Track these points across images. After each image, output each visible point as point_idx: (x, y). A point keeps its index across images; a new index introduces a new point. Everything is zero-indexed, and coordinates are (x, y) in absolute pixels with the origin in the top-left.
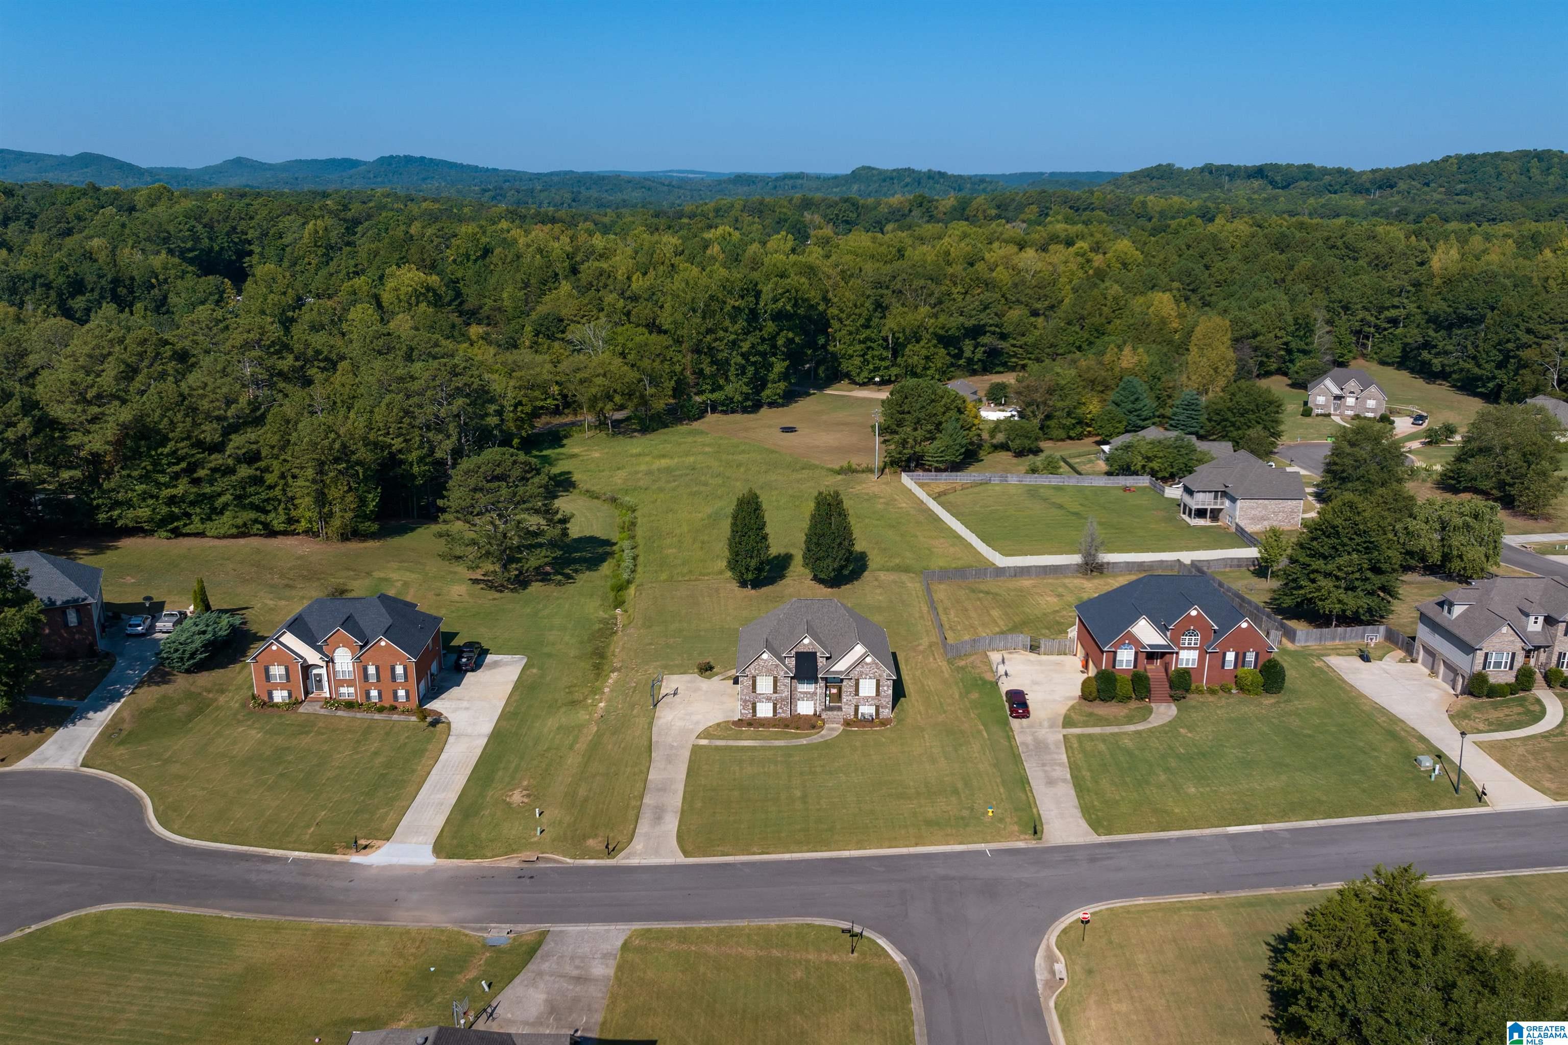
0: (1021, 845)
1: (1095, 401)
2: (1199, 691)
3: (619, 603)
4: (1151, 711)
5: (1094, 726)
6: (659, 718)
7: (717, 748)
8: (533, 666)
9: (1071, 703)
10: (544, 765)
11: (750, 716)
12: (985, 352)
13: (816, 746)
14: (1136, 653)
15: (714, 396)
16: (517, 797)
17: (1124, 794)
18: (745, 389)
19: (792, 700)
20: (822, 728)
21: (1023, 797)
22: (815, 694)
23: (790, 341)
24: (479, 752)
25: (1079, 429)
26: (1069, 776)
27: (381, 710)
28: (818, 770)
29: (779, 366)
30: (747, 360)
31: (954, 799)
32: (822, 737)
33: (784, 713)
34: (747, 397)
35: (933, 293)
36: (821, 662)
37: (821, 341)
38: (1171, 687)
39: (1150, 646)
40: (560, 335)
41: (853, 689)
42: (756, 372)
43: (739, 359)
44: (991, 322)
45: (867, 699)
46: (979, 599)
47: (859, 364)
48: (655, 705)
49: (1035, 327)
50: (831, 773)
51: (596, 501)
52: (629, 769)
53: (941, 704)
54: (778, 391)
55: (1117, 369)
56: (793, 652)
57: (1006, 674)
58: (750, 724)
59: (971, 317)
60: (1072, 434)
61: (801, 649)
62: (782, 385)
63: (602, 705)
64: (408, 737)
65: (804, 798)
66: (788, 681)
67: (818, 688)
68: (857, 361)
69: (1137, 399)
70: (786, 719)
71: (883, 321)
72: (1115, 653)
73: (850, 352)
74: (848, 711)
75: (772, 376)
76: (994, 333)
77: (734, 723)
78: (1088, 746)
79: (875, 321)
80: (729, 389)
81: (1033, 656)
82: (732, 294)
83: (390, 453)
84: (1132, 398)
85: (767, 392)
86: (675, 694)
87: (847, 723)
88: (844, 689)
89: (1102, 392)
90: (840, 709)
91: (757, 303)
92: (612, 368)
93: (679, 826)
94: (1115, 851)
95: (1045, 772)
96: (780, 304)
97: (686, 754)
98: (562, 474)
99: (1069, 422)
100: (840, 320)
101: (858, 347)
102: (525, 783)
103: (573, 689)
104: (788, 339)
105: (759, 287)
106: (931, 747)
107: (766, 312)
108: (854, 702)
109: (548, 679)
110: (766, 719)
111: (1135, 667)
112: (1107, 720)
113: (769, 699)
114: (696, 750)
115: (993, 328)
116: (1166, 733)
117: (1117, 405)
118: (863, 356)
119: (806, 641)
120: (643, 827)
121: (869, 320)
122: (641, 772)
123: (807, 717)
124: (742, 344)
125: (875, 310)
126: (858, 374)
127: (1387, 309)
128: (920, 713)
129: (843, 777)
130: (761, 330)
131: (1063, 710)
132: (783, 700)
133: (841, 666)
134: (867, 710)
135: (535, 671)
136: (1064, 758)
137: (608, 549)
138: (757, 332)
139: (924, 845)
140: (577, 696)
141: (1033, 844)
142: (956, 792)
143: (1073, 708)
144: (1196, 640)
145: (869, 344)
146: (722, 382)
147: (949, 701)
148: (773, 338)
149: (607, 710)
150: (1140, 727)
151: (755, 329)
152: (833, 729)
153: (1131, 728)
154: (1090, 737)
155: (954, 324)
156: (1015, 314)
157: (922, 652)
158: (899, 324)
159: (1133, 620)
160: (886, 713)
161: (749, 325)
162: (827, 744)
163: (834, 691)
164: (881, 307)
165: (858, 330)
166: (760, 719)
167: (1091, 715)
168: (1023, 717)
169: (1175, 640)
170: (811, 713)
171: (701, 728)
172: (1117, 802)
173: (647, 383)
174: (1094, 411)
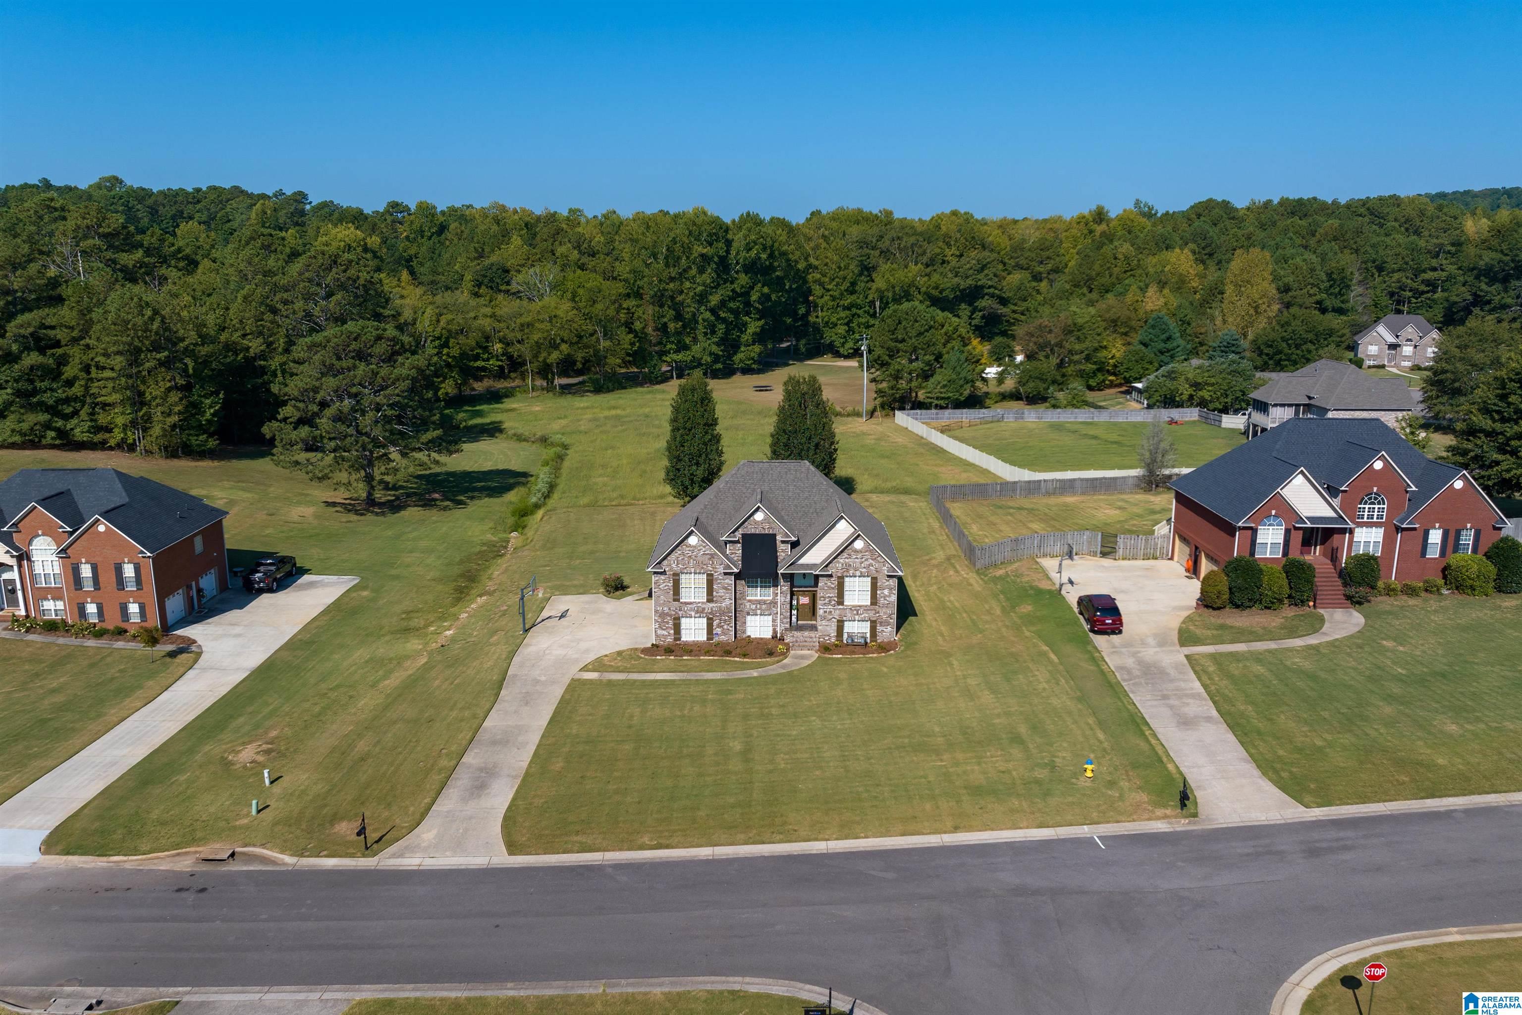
0: (1160, 826)
1: (1119, 344)
2: (1390, 591)
3: (518, 527)
4: (1322, 620)
5: (1232, 642)
6: (528, 645)
7: (610, 683)
8: (365, 588)
9: (1186, 614)
10: (317, 709)
11: (670, 639)
12: (983, 317)
13: (775, 680)
14: (1288, 532)
15: (679, 357)
16: (248, 754)
17: (1329, 737)
18: (714, 349)
19: (737, 614)
20: (784, 655)
21: (1143, 745)
22: (774, 603)
23: (766, 298)
24: (224, 690)
25: (1100, 377)
26: (1214, 713)
27: (99, 634)
28: (774, 711)
29: (754, 326)
30: (718, 317)
31: (1016, 752)
32: (783, 667)
33: (724, 636)
34: (716, 358)
35: (924, 253)
36: (783, 551)
37: (802, 311)
38: (1345, 585)
39: (1312, 519)
40: (503, 288)
41: (833, 594)
42: (727, 332)
43: (708, 315)
44: (990, 283)
45: (856, 609)
46: (1011, 514)
47: (843, 332)
48: (527, 631)
49: (1038, 292)
50: (795, 715)
51: (525, 443)
52: (454, 714)
53: (972, 620)
54: (752, 354)
55: (1141, 312)
56: (738, 535)
57: (1071, 582)
58: (669, 651)
59: (967, 277)
60: (1092, 383)
61: (750, 529)
62: (757, 348)
63: (448, 633)
64: (121, 671)
65: (746, 754)
66: (730, 581)
67: (779, 594)
68: (842, 330)
69: (1169, 338)
70: (728, 644)
71: (869, 285)
72: (1254, 531)
73: (834, 319)
74: (826, 629)
75: (745, 338)
76: (992, 296)
77: (645, 651)
78: (1235, 669)
79: (860, 286)
80: (696, 350)
81: (1107, 562)
82: (699, 240)
83: (245, 358)
84: (1164, 337)
85: (739, 356)
86: (562, 617)
87: (825, 648)
88: (820, 593)
89: (1126, 334)
90: (814, 628)
91: (728, 252)
92: (560, 313)
93: (514, 799)
94: (1350, 833)
95: (1171, 707)
96: (753, 253)
97: (557, 692)
98: (491, 423)
99: (1090, 367)
100: (821, 284)
101: (843, 314)
102: (274, 733)
103: (412, 615)
104: (763, 294)
105: (730, 236)
106: (965, 677)
107: (738, 263)
108: (836, 614)
109: (381, 602)
110: (696, 644)
111: (1285, 553)
112: (1251, 633)
113: (700, 612)
114: (575, 686)
115: (992, 290)
116: (1360, 647)
117: (1145, 345)
118: (847, 324)
119: (759, 516)
120: (447, 803)
121: (853, 284)
122: (474, 716)
123: (760, 642)
124: (711, 298)
125: (861, 274)
126: (843, 344)
127: (1424, 271)
128: (942, 635)
129: (816, 722)
130: (732, 283)
131: (1175, 623)
132: (722, 613)
133: (815, 556)
134: (857, 628)
135: (365, 593)
136: (1197, 686)
137: (523, 479)
138: (728, 284)
139: (970, 829)
140: (414, 623)
141: (1182, 825)
142: (1017, 739)
143: (1189, 619)
144: (1379, 510)
145: (854, 310)
146: (688, 340)
147: (987, 618)
148: (746, 294)
149: (453, 640)
150: (1313, 640)
151: (725, 282)
152: (803, 657)
153: (1298, 643)
154: (1235, 657)
155: (949, 285)
156: (1016, 278)
157: (936, 566)
158: (888, 281)
159: (1284, 477)
160: (887, 633)
161: (719, 276)
162: (791, 677)
163: (805, 600)
164: (867, 270)
165: (842, 294)
166: (686, 644)
167: (1222, 627)
168: (1113, 632)
169: (1350, 508)
170: (768, 634)
171: (591, 657)
172: (1320, 750)
173: (600, 335)
174: (1118, 355)
